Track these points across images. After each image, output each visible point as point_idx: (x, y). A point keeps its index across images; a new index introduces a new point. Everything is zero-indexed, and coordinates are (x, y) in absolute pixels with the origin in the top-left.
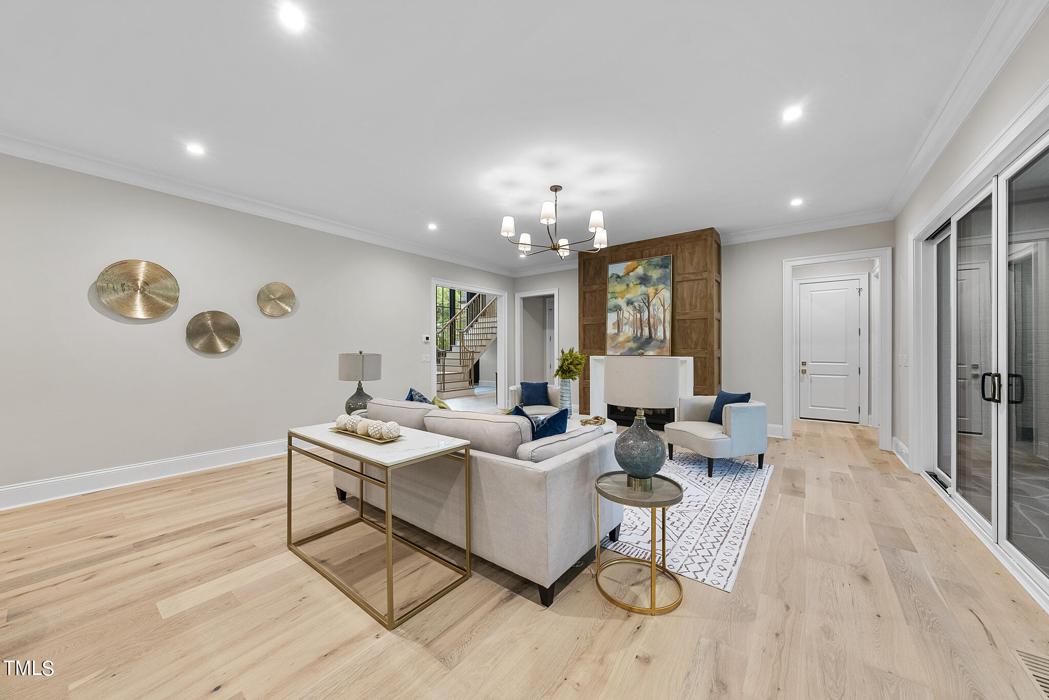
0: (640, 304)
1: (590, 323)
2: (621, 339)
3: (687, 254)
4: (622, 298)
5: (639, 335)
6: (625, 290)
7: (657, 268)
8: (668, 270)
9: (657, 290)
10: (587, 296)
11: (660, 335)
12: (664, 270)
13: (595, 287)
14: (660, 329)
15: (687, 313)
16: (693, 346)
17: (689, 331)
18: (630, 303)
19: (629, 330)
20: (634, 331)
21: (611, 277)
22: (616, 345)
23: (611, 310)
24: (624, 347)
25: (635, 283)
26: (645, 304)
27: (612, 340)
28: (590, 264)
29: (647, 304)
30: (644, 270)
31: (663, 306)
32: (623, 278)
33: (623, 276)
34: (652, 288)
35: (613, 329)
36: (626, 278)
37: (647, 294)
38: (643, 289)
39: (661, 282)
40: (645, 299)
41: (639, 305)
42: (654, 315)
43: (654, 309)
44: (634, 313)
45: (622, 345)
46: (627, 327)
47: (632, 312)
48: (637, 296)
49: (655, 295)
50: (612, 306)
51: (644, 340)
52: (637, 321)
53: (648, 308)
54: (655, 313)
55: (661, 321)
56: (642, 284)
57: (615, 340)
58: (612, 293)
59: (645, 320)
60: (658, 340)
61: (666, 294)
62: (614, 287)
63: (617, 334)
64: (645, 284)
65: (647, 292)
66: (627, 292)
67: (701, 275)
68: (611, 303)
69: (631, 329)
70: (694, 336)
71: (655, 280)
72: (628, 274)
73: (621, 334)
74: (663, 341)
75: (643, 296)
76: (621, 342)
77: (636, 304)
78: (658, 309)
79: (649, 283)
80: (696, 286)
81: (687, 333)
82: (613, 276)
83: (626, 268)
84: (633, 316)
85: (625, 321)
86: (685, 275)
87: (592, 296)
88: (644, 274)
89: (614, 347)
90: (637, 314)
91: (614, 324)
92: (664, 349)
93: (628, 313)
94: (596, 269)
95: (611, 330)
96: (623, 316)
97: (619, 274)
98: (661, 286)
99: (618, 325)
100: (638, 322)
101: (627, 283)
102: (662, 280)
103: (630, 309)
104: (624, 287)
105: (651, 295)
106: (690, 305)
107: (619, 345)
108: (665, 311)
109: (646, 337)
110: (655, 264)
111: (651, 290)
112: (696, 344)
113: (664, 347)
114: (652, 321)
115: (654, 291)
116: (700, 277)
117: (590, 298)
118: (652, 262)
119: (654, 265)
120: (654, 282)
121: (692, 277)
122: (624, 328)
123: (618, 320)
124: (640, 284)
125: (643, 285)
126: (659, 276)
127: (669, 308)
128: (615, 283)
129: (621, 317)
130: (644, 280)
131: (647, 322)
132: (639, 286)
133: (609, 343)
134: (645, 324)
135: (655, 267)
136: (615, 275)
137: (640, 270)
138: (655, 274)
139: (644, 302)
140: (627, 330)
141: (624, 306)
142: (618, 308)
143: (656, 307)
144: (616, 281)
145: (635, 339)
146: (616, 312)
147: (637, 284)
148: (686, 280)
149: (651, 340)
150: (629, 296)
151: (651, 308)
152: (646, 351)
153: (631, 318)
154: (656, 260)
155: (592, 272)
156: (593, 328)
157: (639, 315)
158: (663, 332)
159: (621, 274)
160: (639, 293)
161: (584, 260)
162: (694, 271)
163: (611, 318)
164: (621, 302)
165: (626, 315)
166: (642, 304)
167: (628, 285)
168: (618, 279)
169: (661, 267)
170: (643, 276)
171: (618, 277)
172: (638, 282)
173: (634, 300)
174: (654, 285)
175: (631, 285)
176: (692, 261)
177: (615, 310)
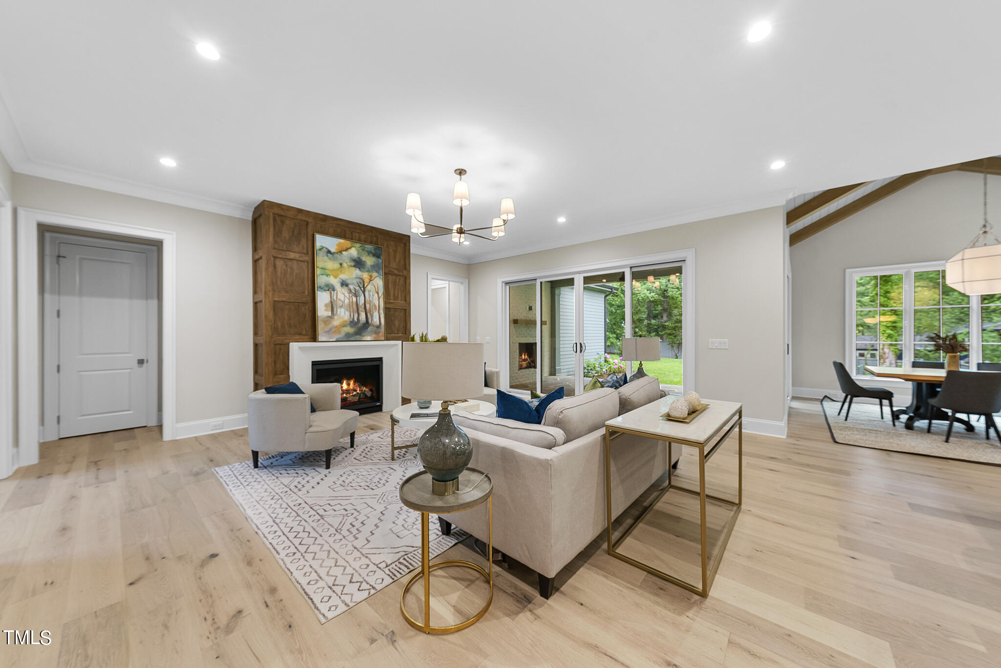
0: (356, 287)
1: (284, 299)
2: (336, 322)
3: (391, 250)
4: (335, 277)
5: (356, 319)
6: (338, 269)
7: (371, 255)
8: (380, 261)
9: (371, 276)
10: (279, 263)
11: (376, 320)
12: (376, 259)
13: (292, 255)
14: (376, 314)
15: (392, 303)
16: (396, 332)
17: (393, 319)
18: (344, 284)
19: (345, 313)
20: (350, 316)
21: (320, 249)
22: (330, 330)
23: (321, 288)
24: (340, 333)
25: (349, 264)
26: (360, 288)
27: (325, 324)
28: (283, 222)
29: (362, 289)
30: (358, 253)
31: (378, 293)
32: (336, 255)
33: (334, 253)
34: (367, 273)
35: (326, 310)
36: (338, 255)
37: (361, 279)
38: (357, 272)
39: (375, 270)
40: (360, 283)
41: (355, 289)
42: (370, 301)
43: (369, 295)
44: (349, 296)
45: (338, 329)
46: (343, 310)
47: (347, 295)
48: (352, 279)
49: (370, 282)
50: (323, 284)
51: (362, 325)
52: (353, 306)
53: (364, 292)
54: (371, 299)
55: (376, 307)
56: (357, 267)
57: (329, 324)
58: (322, 268)
59: (361, 304)
60: (374, 326)
61: (379, 282)
62: (322, 261)
63: (331, 318)
64: (359, 268)
65: (362, 276)
66: (341, 271)
67: (403, 273)
68: (320, 280)
69: (347, 312)
70: (397, 323)
71: (369, 267)
72: (341, 252)
73: (336, 317)
74: (379, 327)
75: (358, 280)
76: (336, 327)
77: (351, 287)
78: (373, 295)
79: (363, 267)
80: (398, 280)
81: (392, 320)
82: (322, 248)
83: (339, 245)
84: (349, 299)
85: (340, 303)
86: (390, 269)
87: (286, 265)
88: (359, 258)
89: (328, 332)
90: (353, 297)
91: (326, 305)
92: (380, 334)
93: (342, 295)
94: (293, 232)
95: (322, 311)
96: (337, 298)
97: (330, 249)
98: (375, 274)
99: (332, 306)
100: (355, 306)
101: (341, 261)
102: (375, 268)
103: (345, 290)
104: (336, 265)
105: (367, 281)
106: (394, 295)
107: (334, 330)
108: (379, 298)
109: (363, 322)
110: (368, 250)
111: (366, 276)
112: (398, 330)
113: (379, 332)
114: (368, 306)
115: (369, 277)
116: (401, 274)
117: (284, 267)
118: (365, 248)
119: (368, 252)
120: (368, 268)
121: (396, 272)
122: (339, 310)
123: (331, 302)
124: (355, 266)
125: (358, 269)
126: (373, 263)
127: (382, 296)
128: (326, 258)
129: (335, 298)
130: (358, 264)
131: (363, 307)
132: (354, 268)
133: (320, 327)
134: (361, 309)
135: (369, 254)
136: (324, 249)
137: (354, 252)
138: (369, 261)
139: (359, 286)
140: (342, 314)
141: (338, 286)
142: (330, 288)
143: (371, 293)
144: (327, 256)
145: (352, 323)
146: (328, 292)
147: (351, 266)
148: (392, 273)
149: (367, 325)
150: (343, 276)
151: (367, 293)
152: (364, 336)
153: (347, 301)
154: (369, 247)
155: (286, 234)
156: (288, 306)
157: (354, 299)
158: (378, 318)
159: (333, 250)
160: (354, 276)
161: (274, 214)
162: (396, 267)
163: (322, 299)
164: (335, 282)
165: (340, 296)
166: (358, 288)
167: (341, 264)
168: (329, 255)
169: (374, 255)
170: (357, 259)
171: (329, 252)
172: (353, 264)
173: (349, 281)
174: (368, 271)
175: (345, 265)
176: (395, 258)
177: (327, 289)
